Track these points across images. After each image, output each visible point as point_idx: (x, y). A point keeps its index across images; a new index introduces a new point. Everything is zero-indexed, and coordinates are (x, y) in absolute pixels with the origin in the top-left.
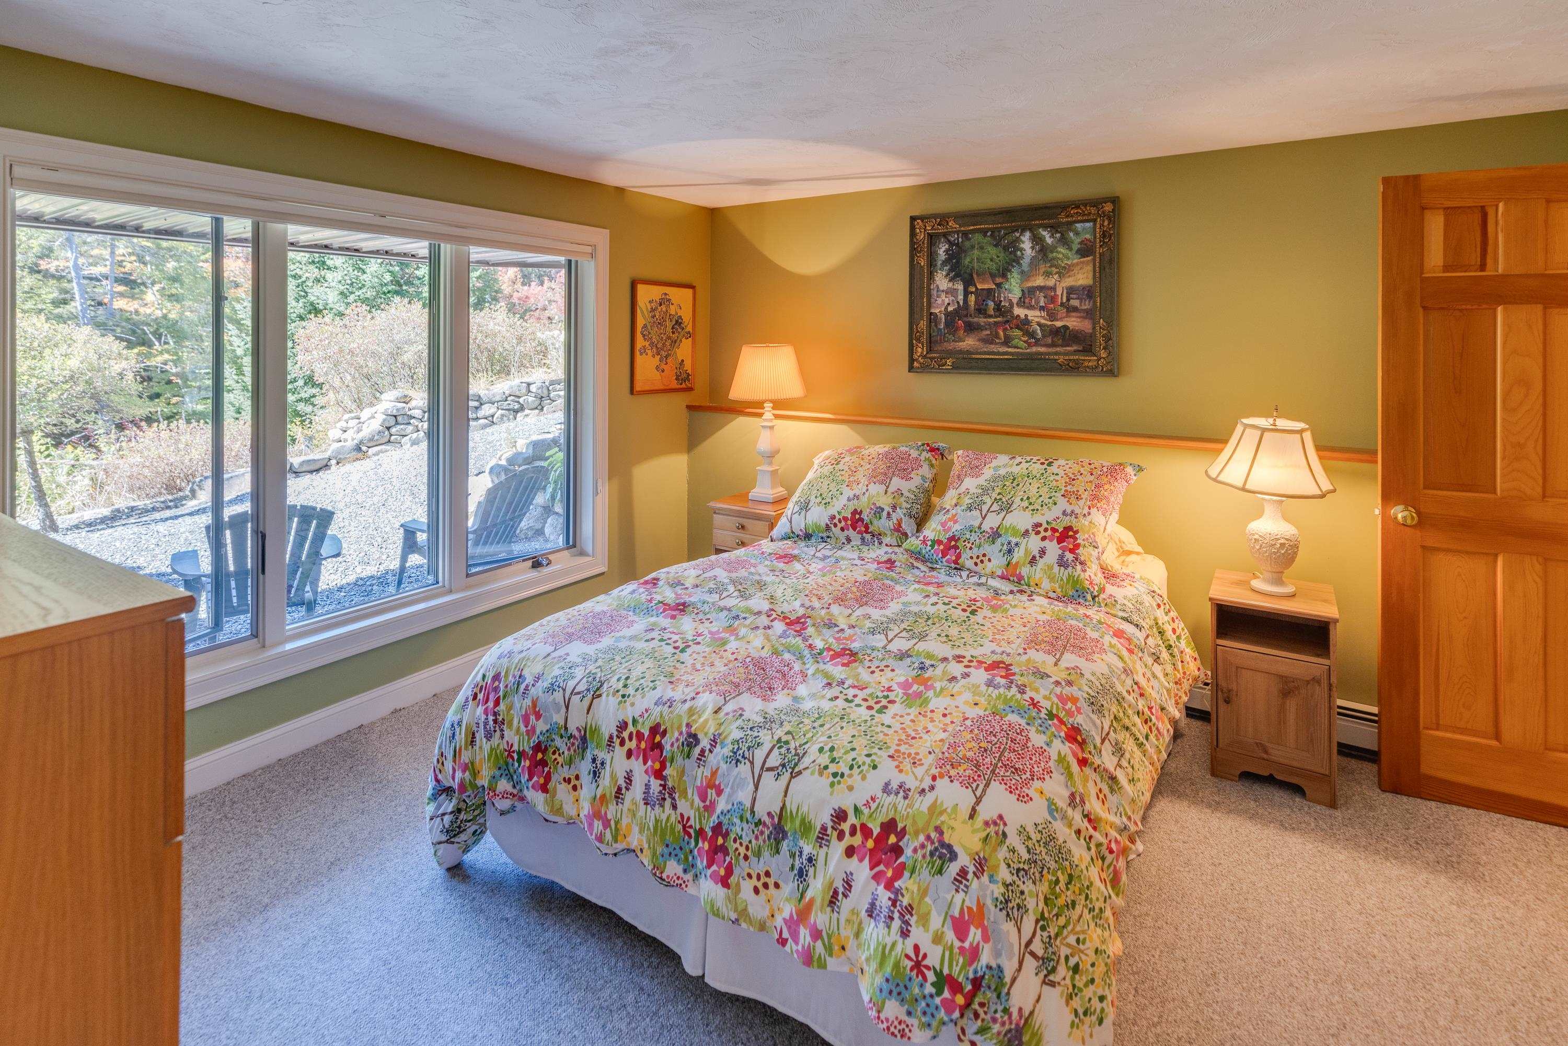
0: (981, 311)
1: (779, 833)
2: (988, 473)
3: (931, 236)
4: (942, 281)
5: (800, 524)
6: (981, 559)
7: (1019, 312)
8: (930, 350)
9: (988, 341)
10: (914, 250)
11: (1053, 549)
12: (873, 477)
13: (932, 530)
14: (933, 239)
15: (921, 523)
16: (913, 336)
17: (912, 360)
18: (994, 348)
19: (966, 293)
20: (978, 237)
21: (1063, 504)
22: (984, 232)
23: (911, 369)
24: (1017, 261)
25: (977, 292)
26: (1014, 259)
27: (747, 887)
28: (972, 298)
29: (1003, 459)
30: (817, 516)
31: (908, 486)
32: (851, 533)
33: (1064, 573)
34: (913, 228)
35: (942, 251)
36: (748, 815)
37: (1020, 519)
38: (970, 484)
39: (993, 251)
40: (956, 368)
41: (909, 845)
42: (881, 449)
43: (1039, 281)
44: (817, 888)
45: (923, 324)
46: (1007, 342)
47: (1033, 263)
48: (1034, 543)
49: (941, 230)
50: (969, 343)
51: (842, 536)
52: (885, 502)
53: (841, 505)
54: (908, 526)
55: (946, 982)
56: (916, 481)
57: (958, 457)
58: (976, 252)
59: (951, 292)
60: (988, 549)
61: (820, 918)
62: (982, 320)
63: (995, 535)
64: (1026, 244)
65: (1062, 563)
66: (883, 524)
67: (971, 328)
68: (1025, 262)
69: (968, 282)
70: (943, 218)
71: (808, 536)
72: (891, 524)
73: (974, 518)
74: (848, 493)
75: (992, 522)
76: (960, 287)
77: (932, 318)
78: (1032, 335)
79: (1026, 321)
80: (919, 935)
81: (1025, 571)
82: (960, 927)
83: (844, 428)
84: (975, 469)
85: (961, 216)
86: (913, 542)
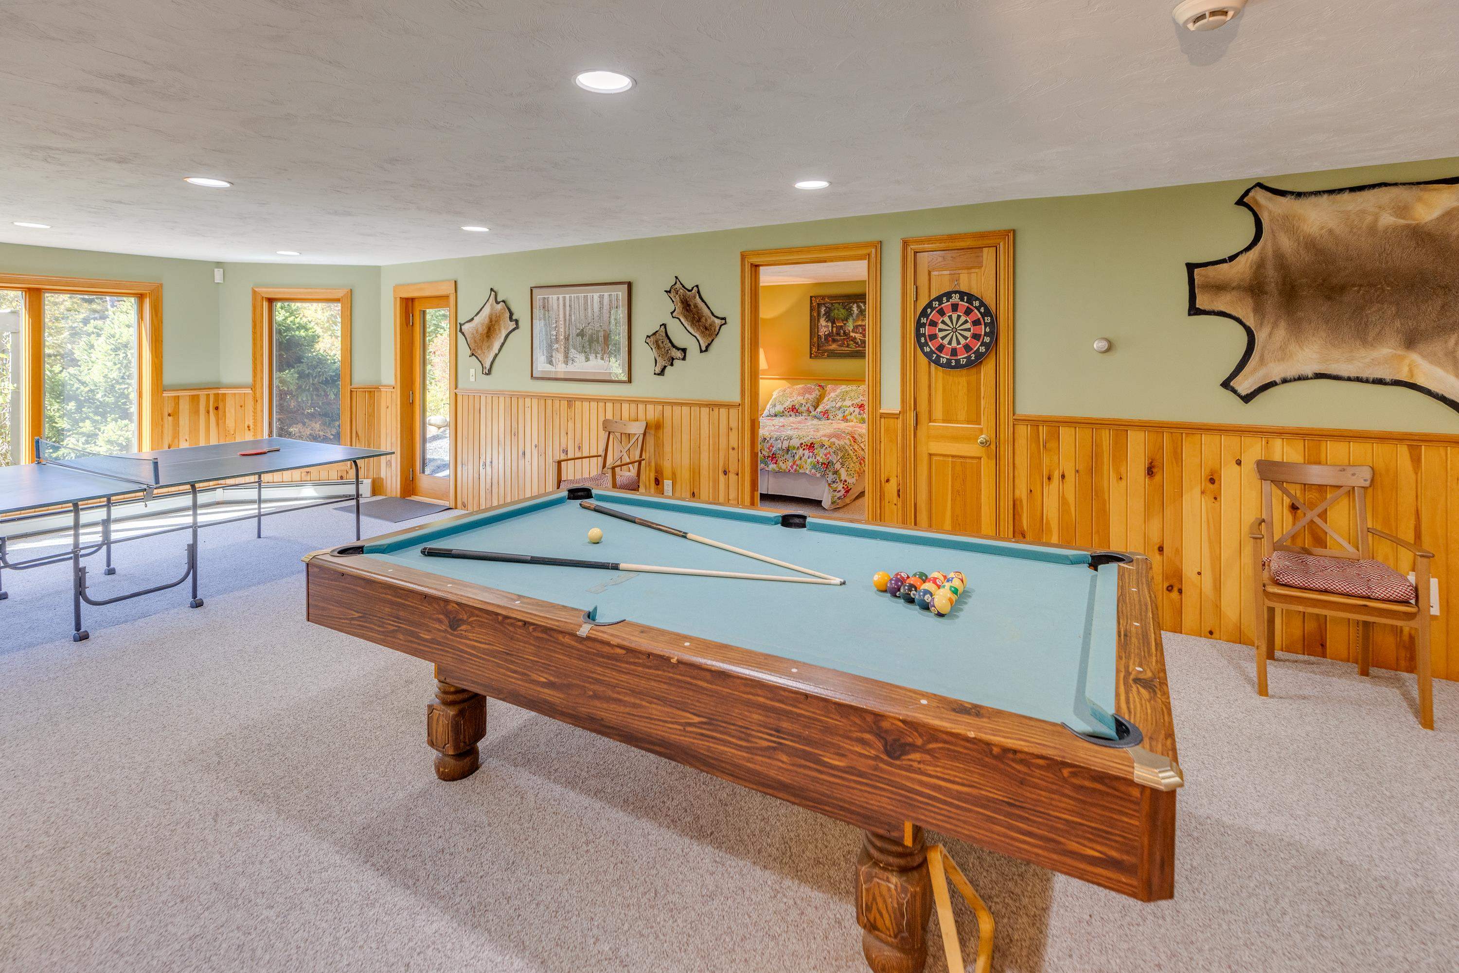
0: (838, 334)
1: (788, 450)
2: (838, 391)
3: (818, 304)
4: (823, 322)
5: (773, 411)
6: (835, 416)
7: (852, 334)
8: (818, 350)
9: (841, 346)
10: (812, 310)
11: (857, 410)
12: (799, 394)
13: (819, 410)
14: (819, 305)
15: (816, 408)
16: (812, 345)
17: (811, 354)
18: (843, 348)
19: (832, 327)
20: (836, 305)
21: (861, 398)
22: (839, 303)
23: (811, 357)
24: (851, 315)
25: (837, 327)
26: (850, 314)
27: (781, 463)
28: (835, 329)
29: (844, 386)
30: (779, 408)
31: (812, 397)
32: (791, 413)
33: (860, 417)
34: (811, 301)
35: (823, 310)
36: (781, 449)
37: (848, 403)
38: (833, 395)
39: (843, 311)
40: (828, 356)
41: (816, 446)
42: (801, 386)
43: (860, 323)
44: (797, 457)
45: (815, 339)
46: (848, 346)
47: (858, 315)
48: (852, 409)
49: (822, 302)
50: (834, 346)
51: (788, 414)
52: (803, 402)
53: (788, 404)
54: (811, 409)
55: (823, 464)
56: (814, 395)
57: (829, 387)
58: (836, 311)
59: (827, 327)
60: (837, 412)
61: (798, 462)
62: (838, 338)
63: (840, 408)
64: (855, 308)
65: (860, 414)
66: (804, 409)
67: (834, 341)
68: (855, 315)
69: (833, 323)
70: (823, 297)
71: (776, 416)
72: (806, 409)
73: (834, 404)
74: (790, 400)
75: (839, 404)
76: (830, 324)
77: (819, 337)
78: (857, 343)
79: (855, 338)
80: (818, 458)
81: (848, 417)
82: (826, 455)
83: (784, 382)
84: (834, 390)
85: (830, 297)
86: (813, 413)
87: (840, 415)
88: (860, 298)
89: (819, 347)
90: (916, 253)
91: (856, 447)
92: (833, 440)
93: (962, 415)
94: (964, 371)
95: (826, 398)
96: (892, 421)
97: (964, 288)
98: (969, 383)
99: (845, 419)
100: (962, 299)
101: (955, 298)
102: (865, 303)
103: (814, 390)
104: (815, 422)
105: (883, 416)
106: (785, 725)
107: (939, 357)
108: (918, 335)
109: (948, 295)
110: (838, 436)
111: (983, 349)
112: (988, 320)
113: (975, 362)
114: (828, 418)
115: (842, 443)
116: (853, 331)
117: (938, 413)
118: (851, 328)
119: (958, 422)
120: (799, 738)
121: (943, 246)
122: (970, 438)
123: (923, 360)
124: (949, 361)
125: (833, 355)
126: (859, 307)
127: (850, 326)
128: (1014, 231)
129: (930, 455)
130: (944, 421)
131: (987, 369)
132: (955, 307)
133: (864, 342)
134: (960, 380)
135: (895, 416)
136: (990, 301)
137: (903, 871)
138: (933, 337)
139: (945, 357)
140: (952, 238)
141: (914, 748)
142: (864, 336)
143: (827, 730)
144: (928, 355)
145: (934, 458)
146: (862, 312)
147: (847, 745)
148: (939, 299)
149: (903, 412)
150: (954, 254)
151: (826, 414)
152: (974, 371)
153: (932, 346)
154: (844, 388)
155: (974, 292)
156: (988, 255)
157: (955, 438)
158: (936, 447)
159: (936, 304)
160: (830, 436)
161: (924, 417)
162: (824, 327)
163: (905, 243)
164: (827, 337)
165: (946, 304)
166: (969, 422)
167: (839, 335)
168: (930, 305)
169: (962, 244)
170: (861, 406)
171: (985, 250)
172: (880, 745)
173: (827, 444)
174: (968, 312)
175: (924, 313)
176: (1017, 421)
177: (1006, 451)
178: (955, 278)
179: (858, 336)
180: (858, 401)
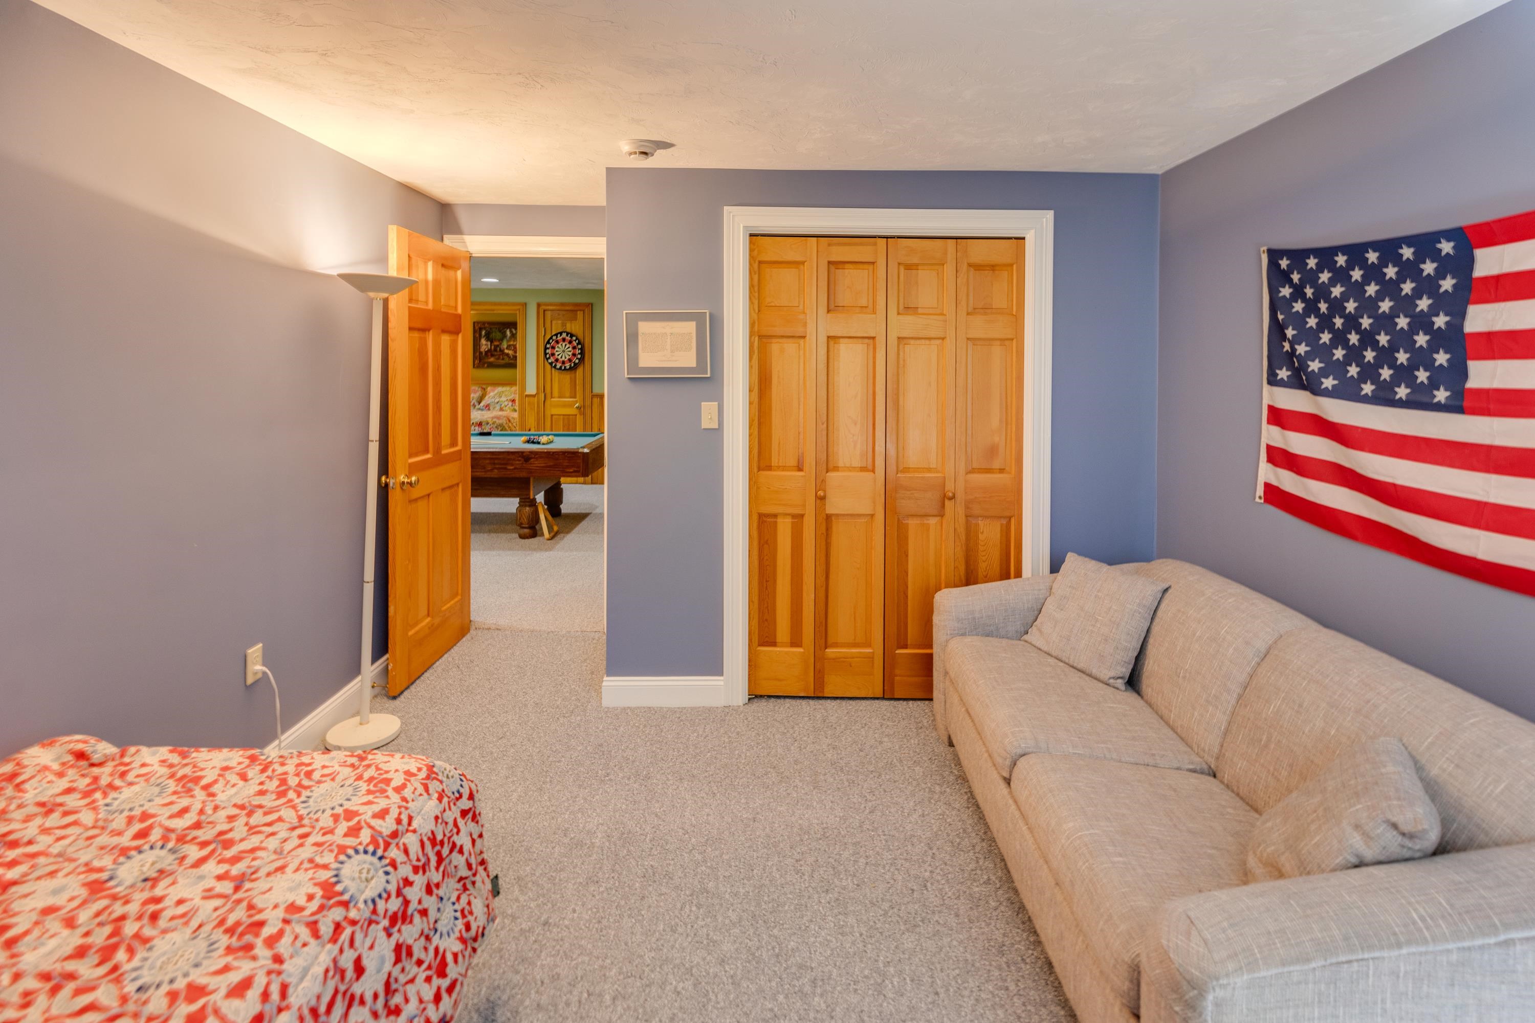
87: (498, 407)
88: (513, 325)
89: (480, 361)
90: (544, 311)
91: (510, 425)
92: (495, 420)
93: (568, 394)
94: (569, 372)
95: (487, 397)
96: (531, 399)
97: (568, 330)
98: (571, 378)
99: (501, 409)
100: (567, 335)
101: (564, 335)
102: (516, 329)
103: (478, 391)
104: (480, 412)
105: (527, 396)
106: (496, 461)
107: (556, 365)
108: (546, 354)
109: (561, 333)
110: (498, 418)
111: (577, 361)
112: (580, 346)
113: (574, 368)
114: (489, 409)
115: (501, 422)
116: (507, 348)
117: (556, 392)
118: (505, 346)
119: (565, 397)
120: (501, 464)
121: (558, 308)
122: (571, 405)
123: (548, 367)
124: (561, 367)
125: (491, 366)
126: (511, 332)
127: (505, 345)
128: (592, 304)
129: (552, 415)
130: (560, 397)
131: (579, 371)
132: (564, 340)
133: (515, 357)
134: (567, 377)
135: (534, 396)
136: (581, 336)
137: (530, 506)
138: (553, 355)
139: (559, 366)
140: (562, 304)
141: (532, 458)
142: (516, 352)
143: (509, 460)
144: (551, 364)
145: (554, 417)
146: (514, 336)
147: (514, 462)
148: (556, 335)
149: (538, 393)
150: (564, 313)
151: (488, 407)
152: (573, 371)
153: (552, 360)
154: (500, 389)
155: (574, 332)
156: (580, 314)
157: (565, 405)
158: (555, 411)
159: (554, 338)
160: (493, 418)
161: (549, 395)
162: (485, 345)
163: (539, 305)
164: (486, 353)
165: (559, 338)
166: (571, 397)
167: (495, 351)
168: (551, 338)
169: (567, 308)
170: (513, 401)
171: (579, 312)
172: (523, 460)
173: (491, 423)
174: (570, 342)
175: (548, 342)
176: (593, 396)
177: (588, 411)
178: (564, 325)
179: (510, 352)
180: (511, 397)
